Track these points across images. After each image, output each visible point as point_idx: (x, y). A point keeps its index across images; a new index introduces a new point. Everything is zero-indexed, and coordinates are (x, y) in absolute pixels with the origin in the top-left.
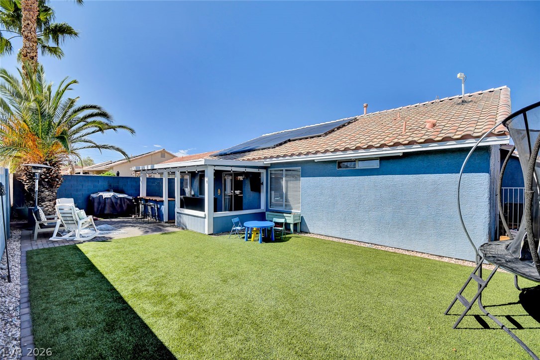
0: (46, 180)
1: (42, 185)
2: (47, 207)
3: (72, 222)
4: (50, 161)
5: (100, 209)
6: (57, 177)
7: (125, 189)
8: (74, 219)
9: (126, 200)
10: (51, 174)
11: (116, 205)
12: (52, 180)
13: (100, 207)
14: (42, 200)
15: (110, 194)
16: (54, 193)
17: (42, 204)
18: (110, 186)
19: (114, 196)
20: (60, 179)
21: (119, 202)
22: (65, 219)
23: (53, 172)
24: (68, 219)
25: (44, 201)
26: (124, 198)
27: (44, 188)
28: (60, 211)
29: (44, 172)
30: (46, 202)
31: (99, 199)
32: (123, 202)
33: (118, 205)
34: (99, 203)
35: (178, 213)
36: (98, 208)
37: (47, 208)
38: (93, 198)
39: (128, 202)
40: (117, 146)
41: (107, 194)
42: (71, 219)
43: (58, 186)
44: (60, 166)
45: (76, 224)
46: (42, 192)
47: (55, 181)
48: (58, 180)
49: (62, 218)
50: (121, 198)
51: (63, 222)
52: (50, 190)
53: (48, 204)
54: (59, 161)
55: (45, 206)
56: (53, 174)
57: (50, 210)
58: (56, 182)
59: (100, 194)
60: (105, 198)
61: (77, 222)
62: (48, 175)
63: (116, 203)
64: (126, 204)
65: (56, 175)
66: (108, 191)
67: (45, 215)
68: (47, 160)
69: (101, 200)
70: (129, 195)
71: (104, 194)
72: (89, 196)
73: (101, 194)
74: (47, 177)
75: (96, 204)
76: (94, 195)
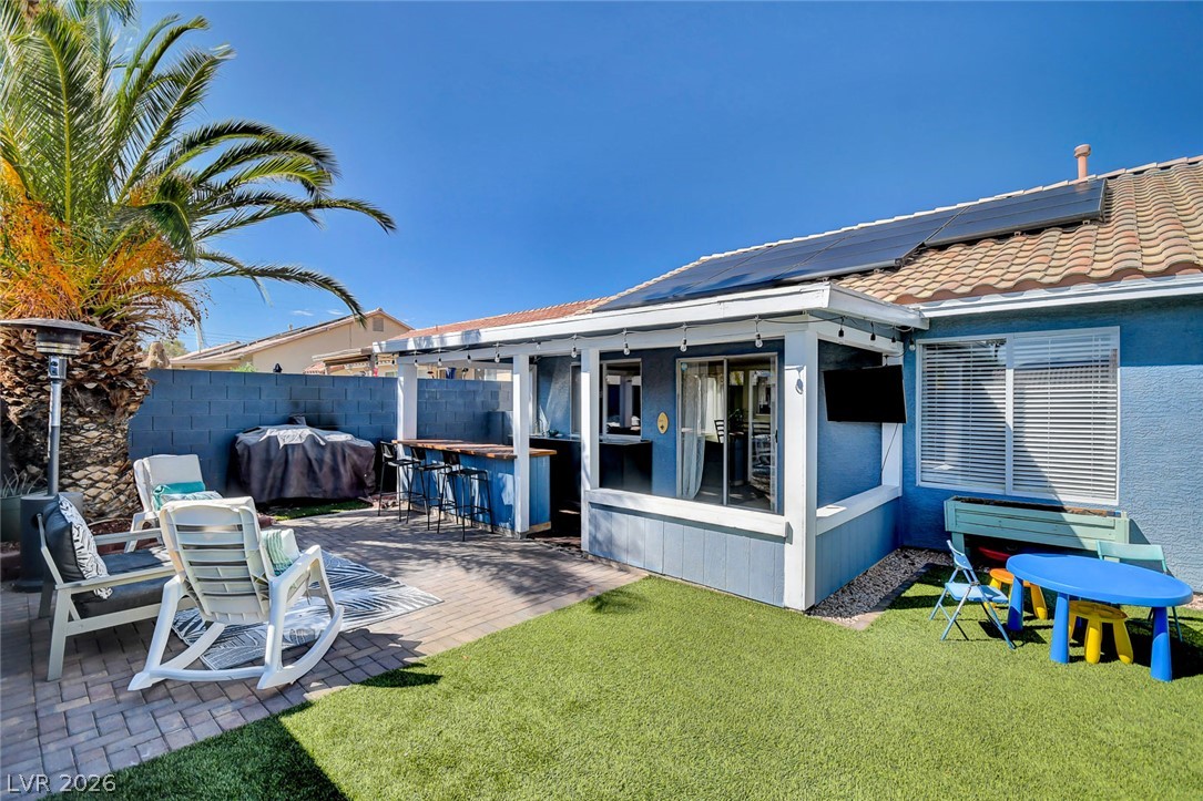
0: (91, 386)
1: (77, 405)
2: (92, 486)
3: (243, 587)
4: (106, 317)
5: (270, 481)
6: (128, 373)
7: (339, 414)
8: (252, 573)
9: (348, 451)
10: (108, 363)
11: (321, 469)
12: (112, 386)
13: (271, 475)
14: (73, 460)
15: (299, 431)
16: (119, 435)
17: (75, 475)
18: (296, 405)
19: (312, 438)
20: (138, 383)
21: (327, 457)
22: (209, 572)
23: (115, 357)
24: (222, 572)
25: (84, 465)
26: (343, 445)
27: (81, 415)
28: (181, 539)
29: (83, 356)
30: (90, 469)
31: (268, 450)
32: (340, 459)
33: (326, 469)
34: (268, 463)
35: (593, 505)
36: (264, 479)
37: (92, 492)
38: (248, 448)
39: (355, 457)
40: (322, 273)
41: (290, 432)
42: (237, 572)
43: (132, 407)
44: (140, 334)
45: (260, 596)
46: (76, 430)
47: (123, 387)
48: (132, 385)
49: (190, 571)
50: (333, 445)
51: (197, 587)
52: (105, 425)
53: (96, 477)
54: (136, 318)
55: (84, 482)
56: (116, 363)
57: (105, 496)
58: (126, 394)
59: (268, 434)
60: (285, 446)
61: (265, 587)
62: (96, 366)
63: (321, 462)
64: (348, 466)
65: (124, 367)
66: (291, 421)
67: (96, 530)
68: (91, 312)
69: (273, 453)
70: (357, 436)
71: (282, 432)
72: (235, 439)
73: (271, 432)
74: (92, 376)
75: (256, 467)
76: (249, 438)
